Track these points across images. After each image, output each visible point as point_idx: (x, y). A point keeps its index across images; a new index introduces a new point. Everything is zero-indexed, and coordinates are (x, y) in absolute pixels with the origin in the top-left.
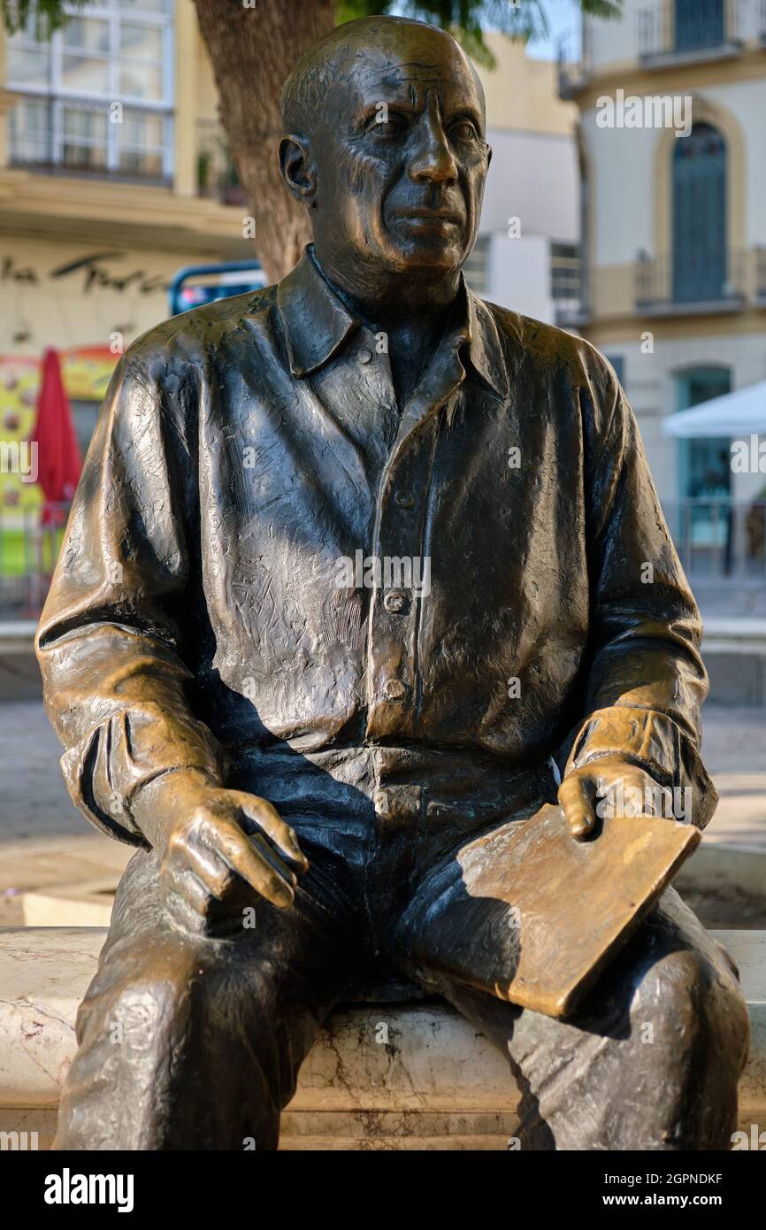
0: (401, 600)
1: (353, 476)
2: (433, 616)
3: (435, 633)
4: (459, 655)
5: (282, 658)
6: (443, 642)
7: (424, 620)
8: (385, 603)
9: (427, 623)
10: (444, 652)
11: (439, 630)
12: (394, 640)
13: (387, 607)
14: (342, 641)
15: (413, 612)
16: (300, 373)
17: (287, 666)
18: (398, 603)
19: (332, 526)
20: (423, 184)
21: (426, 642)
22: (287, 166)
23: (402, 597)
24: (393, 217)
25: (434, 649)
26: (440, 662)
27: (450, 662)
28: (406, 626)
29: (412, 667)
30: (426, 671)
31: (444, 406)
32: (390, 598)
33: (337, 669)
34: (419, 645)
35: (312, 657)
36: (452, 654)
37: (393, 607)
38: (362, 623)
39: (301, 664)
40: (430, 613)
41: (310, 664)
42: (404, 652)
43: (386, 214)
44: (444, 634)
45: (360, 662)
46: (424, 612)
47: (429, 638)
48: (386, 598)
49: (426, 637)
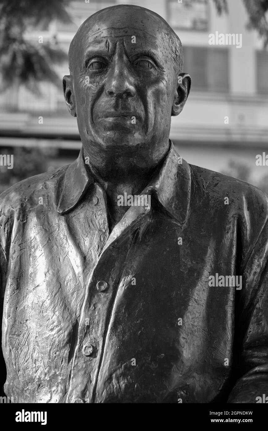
0: (91, 349)
1: (77, 272)
2: (110, 359)
3: (109, 369)
4: (123, 384)
5: (28, 381)
6: (114, 375)
7: (104, 361)
8: (83, 349)
9: (106, 363)
10: (114, 381)
11: (112, 368)
12: (85, 373)
13: (84, 353)
14: (57, 373)
15: (98, 357)
16: (61, 212)
17: (30, 387)
18: (90, 350)
19: (61, 302)
20: (112, 97)
21: (103, 375)
22: (66, 93)
23: (93, 347)
24: (97, 118)
25: (108, 380)
26: (110, 388)
27: (116, 388)
28: (93, 365)
29: (92, 391)
30: (100, 393)
31: (138, 229)
32: (86, 347)
33: (53, 390)
34: (99, 377)
35: (42, 382)
36: (118, 383)
37: (87, 352)
38: (69, 362)
39: (36, 386)
40: (108, 357)
41: (41, 385)
42: (90, 381)
43: (94, 116)
44: (115, 371)
45: (65, 386)
46: (105, 357)
47: (105, 373)
48: (84, 347)
49: (104, 372)
